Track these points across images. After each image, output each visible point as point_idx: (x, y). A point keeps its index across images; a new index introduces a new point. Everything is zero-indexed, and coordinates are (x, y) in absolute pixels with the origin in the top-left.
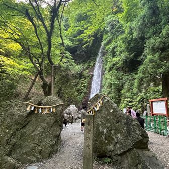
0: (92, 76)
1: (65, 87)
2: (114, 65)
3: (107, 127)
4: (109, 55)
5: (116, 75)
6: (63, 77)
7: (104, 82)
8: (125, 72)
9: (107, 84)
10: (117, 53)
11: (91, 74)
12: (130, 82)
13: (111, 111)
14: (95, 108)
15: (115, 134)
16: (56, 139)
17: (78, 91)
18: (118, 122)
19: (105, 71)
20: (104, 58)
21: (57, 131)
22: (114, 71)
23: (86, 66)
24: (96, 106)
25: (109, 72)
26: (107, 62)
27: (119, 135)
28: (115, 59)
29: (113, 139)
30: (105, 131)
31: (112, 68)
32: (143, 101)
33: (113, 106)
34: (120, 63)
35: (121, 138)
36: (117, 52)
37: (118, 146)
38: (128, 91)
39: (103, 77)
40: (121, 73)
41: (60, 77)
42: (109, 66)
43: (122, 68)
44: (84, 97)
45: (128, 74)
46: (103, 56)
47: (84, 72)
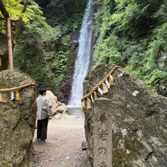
0: (77, 45)
1: (32, 63)
2: (113, 27)
3: (127, 123)
4: (105, 10)
5: (116, 44)
6: (28, 46)
7: (95, 55)
8: (130, 38)
9: (100, 59)
10: (120, 6)
11: (75, 41)
12: (138, 55)
13: (135, 93)
14: (99, 89)
15: (146, 137)
16: (25, 152)
17: (54, 70)
18: (150, 114)
19: (97, 38)
20: (97, 15)
21: (25, 136)
22: (113, 37)
23: (66, 29)
24: (101, 87)
25: (105, 38)
26: (101, 21)
27: (154, 140)
28: (116, 17)
29: (142, 146)
30: (124, 132)
31: (110, 31)
32: (158, 82)
33: (138, 84)
34: (124, 22)
35: (160, 144)
36: (119, 3)
37: (154, 159)
38: (134, 69)
39: (95, 46)
40: (124, 41)
41: (22, 47)
42: (105, 28)
43: (126, 32)
44: (64, 80)
45: (135, 42)
46: (95, 11)
47: (63, 38)
